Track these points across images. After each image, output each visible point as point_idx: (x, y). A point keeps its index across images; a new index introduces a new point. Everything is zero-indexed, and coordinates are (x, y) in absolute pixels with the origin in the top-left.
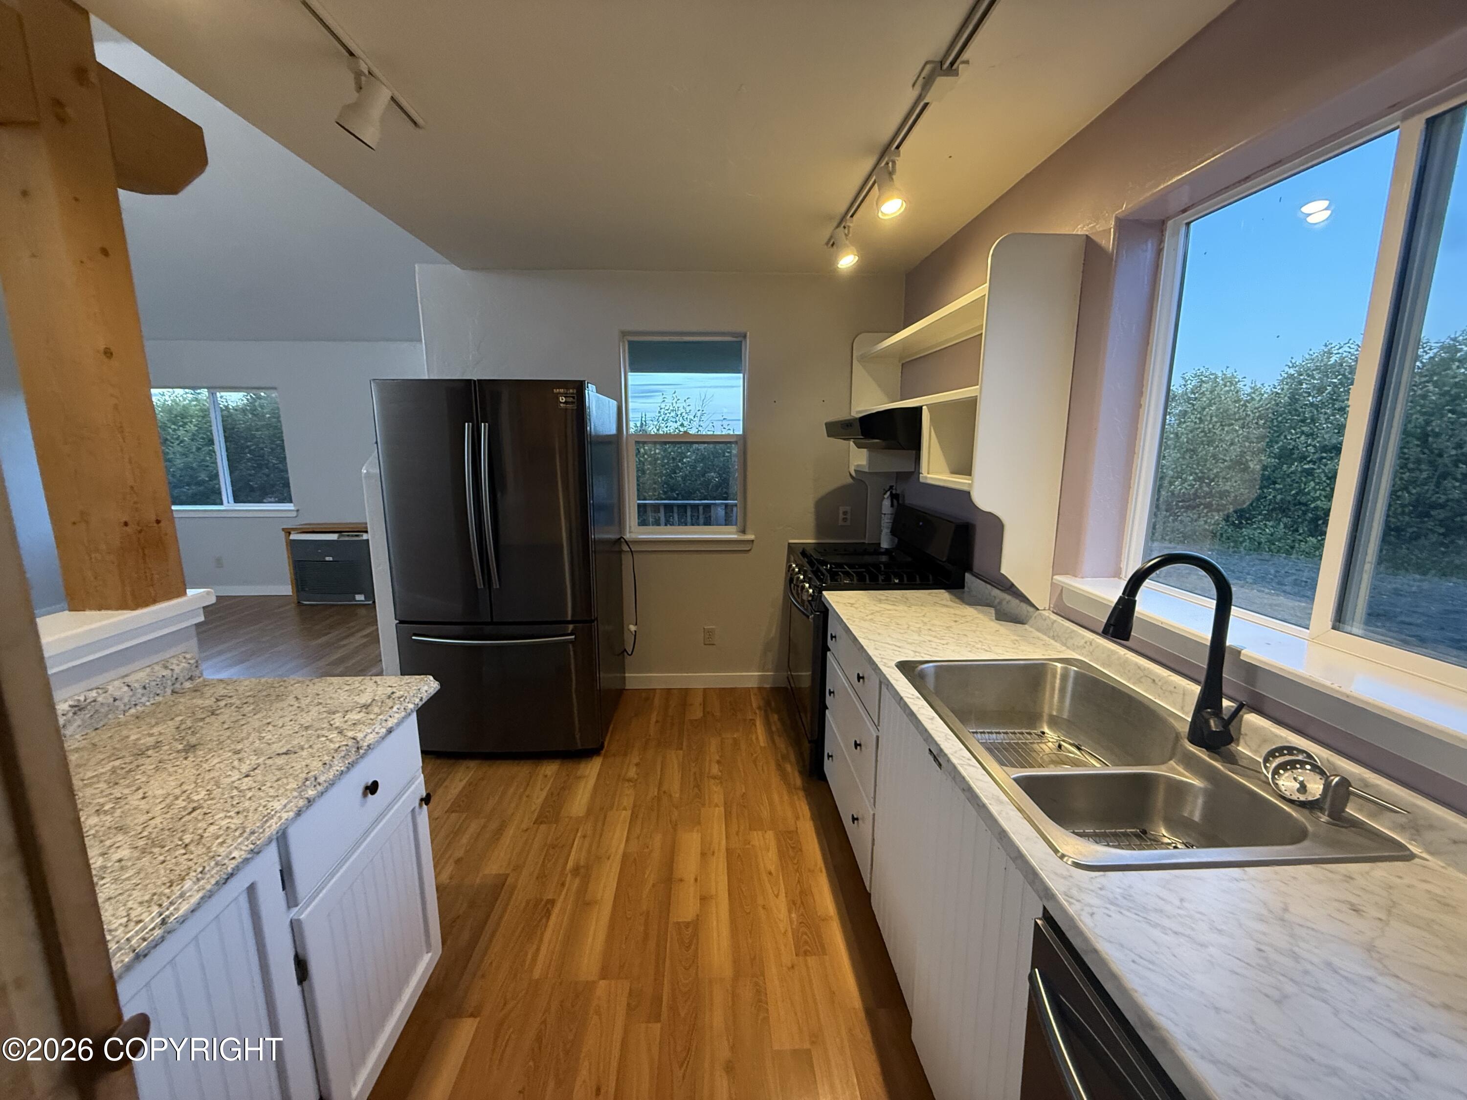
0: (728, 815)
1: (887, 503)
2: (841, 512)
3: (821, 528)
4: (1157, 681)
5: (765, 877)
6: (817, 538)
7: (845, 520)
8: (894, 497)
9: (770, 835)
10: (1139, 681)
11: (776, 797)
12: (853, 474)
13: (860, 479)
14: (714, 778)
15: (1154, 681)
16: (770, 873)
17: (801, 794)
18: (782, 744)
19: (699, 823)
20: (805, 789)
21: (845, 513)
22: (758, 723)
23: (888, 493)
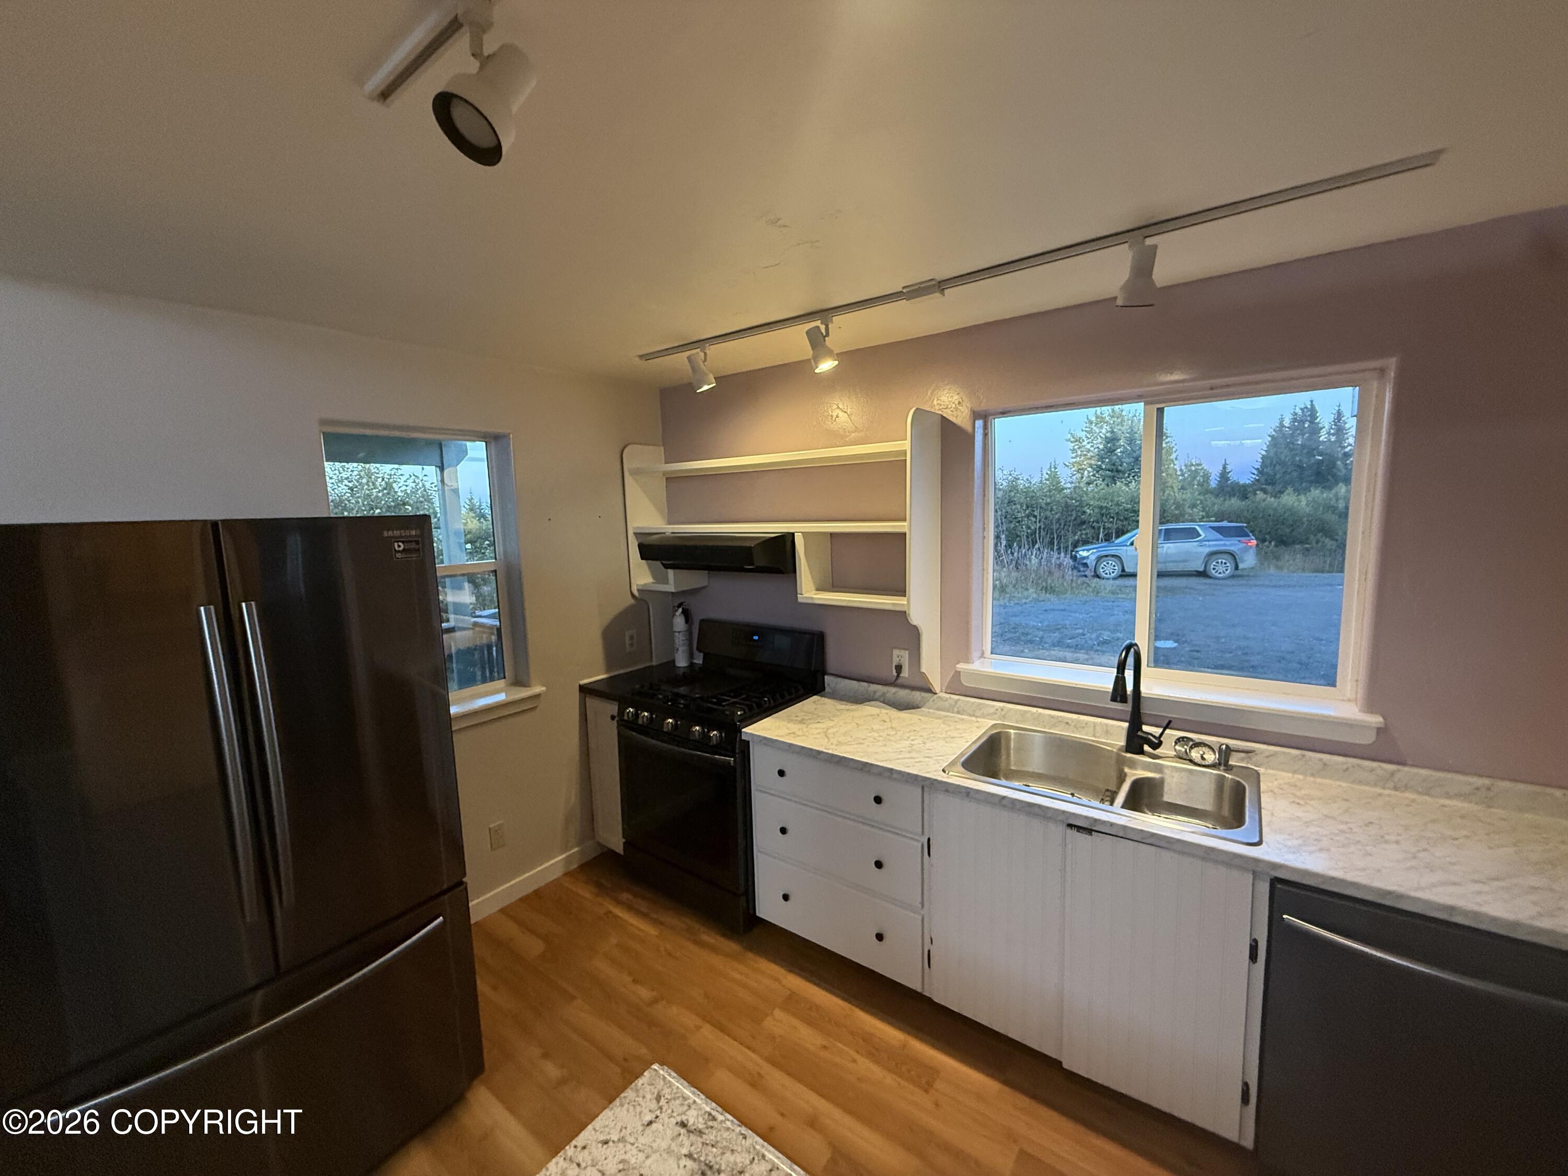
0: (723, 1029)
1: (679, 622)
2: (627, 638)
3: (611, 659)
4: (1070, 722)
5: (824, 1054)
6: (607, 672)
7: (631, 645)
8: (687, 614)
9: (778, 1013)
10: (1054, 726)
11: (737, 976)
12: (636, 593)
13: (643, 599)
14: (655, 1001)
15: (1067, 723)
16: (825, 1047)
17: (750, 955)
18: (671, 919)
19: (707, 1060)
20: (750, 948)
21: (631, 638)
22: (618, 911)
23: (680, 610)
